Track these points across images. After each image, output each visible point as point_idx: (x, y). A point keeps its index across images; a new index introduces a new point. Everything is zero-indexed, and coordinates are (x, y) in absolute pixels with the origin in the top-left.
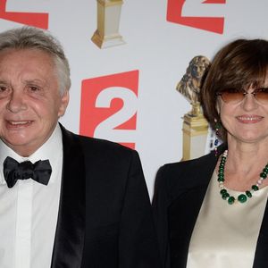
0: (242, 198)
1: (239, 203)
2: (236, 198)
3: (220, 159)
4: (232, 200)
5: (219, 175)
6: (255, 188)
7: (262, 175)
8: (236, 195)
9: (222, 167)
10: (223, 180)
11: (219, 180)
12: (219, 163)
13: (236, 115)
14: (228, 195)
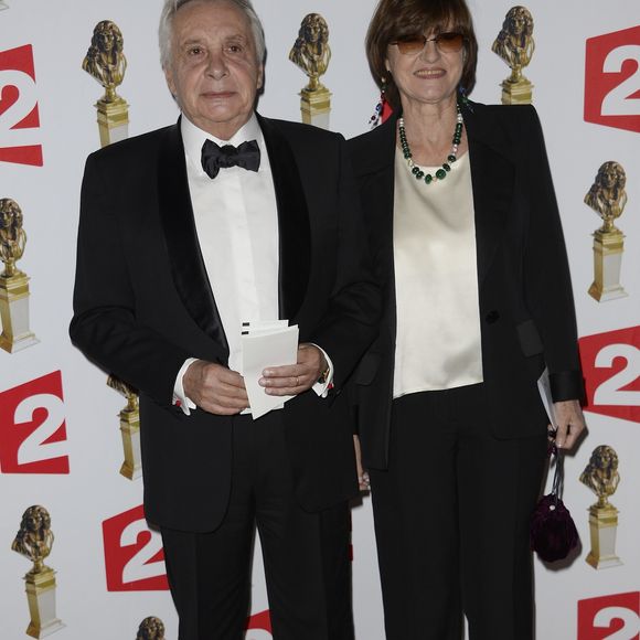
0: (440, 174)
1: (438, 180)
2: (433, 175)
3: (398, 131)
4: (429, 179)
5: (404, 151)
6: (453, 159)
7: (454, 142)
8: (432, 171)
9: (404, 140)
10: (410, 156)
11: (406, 157)
12: (398, 135)
13: (414, 70)
14: (422, 173)
